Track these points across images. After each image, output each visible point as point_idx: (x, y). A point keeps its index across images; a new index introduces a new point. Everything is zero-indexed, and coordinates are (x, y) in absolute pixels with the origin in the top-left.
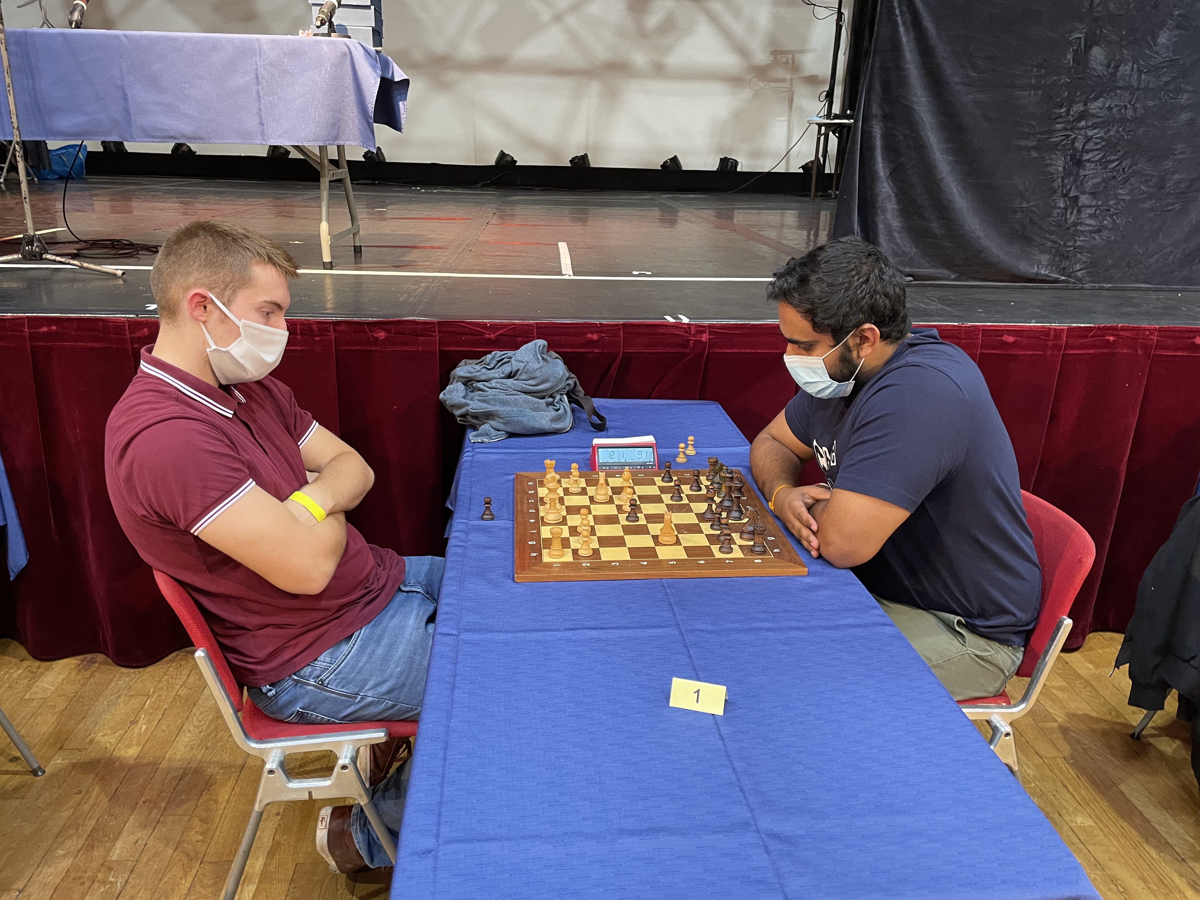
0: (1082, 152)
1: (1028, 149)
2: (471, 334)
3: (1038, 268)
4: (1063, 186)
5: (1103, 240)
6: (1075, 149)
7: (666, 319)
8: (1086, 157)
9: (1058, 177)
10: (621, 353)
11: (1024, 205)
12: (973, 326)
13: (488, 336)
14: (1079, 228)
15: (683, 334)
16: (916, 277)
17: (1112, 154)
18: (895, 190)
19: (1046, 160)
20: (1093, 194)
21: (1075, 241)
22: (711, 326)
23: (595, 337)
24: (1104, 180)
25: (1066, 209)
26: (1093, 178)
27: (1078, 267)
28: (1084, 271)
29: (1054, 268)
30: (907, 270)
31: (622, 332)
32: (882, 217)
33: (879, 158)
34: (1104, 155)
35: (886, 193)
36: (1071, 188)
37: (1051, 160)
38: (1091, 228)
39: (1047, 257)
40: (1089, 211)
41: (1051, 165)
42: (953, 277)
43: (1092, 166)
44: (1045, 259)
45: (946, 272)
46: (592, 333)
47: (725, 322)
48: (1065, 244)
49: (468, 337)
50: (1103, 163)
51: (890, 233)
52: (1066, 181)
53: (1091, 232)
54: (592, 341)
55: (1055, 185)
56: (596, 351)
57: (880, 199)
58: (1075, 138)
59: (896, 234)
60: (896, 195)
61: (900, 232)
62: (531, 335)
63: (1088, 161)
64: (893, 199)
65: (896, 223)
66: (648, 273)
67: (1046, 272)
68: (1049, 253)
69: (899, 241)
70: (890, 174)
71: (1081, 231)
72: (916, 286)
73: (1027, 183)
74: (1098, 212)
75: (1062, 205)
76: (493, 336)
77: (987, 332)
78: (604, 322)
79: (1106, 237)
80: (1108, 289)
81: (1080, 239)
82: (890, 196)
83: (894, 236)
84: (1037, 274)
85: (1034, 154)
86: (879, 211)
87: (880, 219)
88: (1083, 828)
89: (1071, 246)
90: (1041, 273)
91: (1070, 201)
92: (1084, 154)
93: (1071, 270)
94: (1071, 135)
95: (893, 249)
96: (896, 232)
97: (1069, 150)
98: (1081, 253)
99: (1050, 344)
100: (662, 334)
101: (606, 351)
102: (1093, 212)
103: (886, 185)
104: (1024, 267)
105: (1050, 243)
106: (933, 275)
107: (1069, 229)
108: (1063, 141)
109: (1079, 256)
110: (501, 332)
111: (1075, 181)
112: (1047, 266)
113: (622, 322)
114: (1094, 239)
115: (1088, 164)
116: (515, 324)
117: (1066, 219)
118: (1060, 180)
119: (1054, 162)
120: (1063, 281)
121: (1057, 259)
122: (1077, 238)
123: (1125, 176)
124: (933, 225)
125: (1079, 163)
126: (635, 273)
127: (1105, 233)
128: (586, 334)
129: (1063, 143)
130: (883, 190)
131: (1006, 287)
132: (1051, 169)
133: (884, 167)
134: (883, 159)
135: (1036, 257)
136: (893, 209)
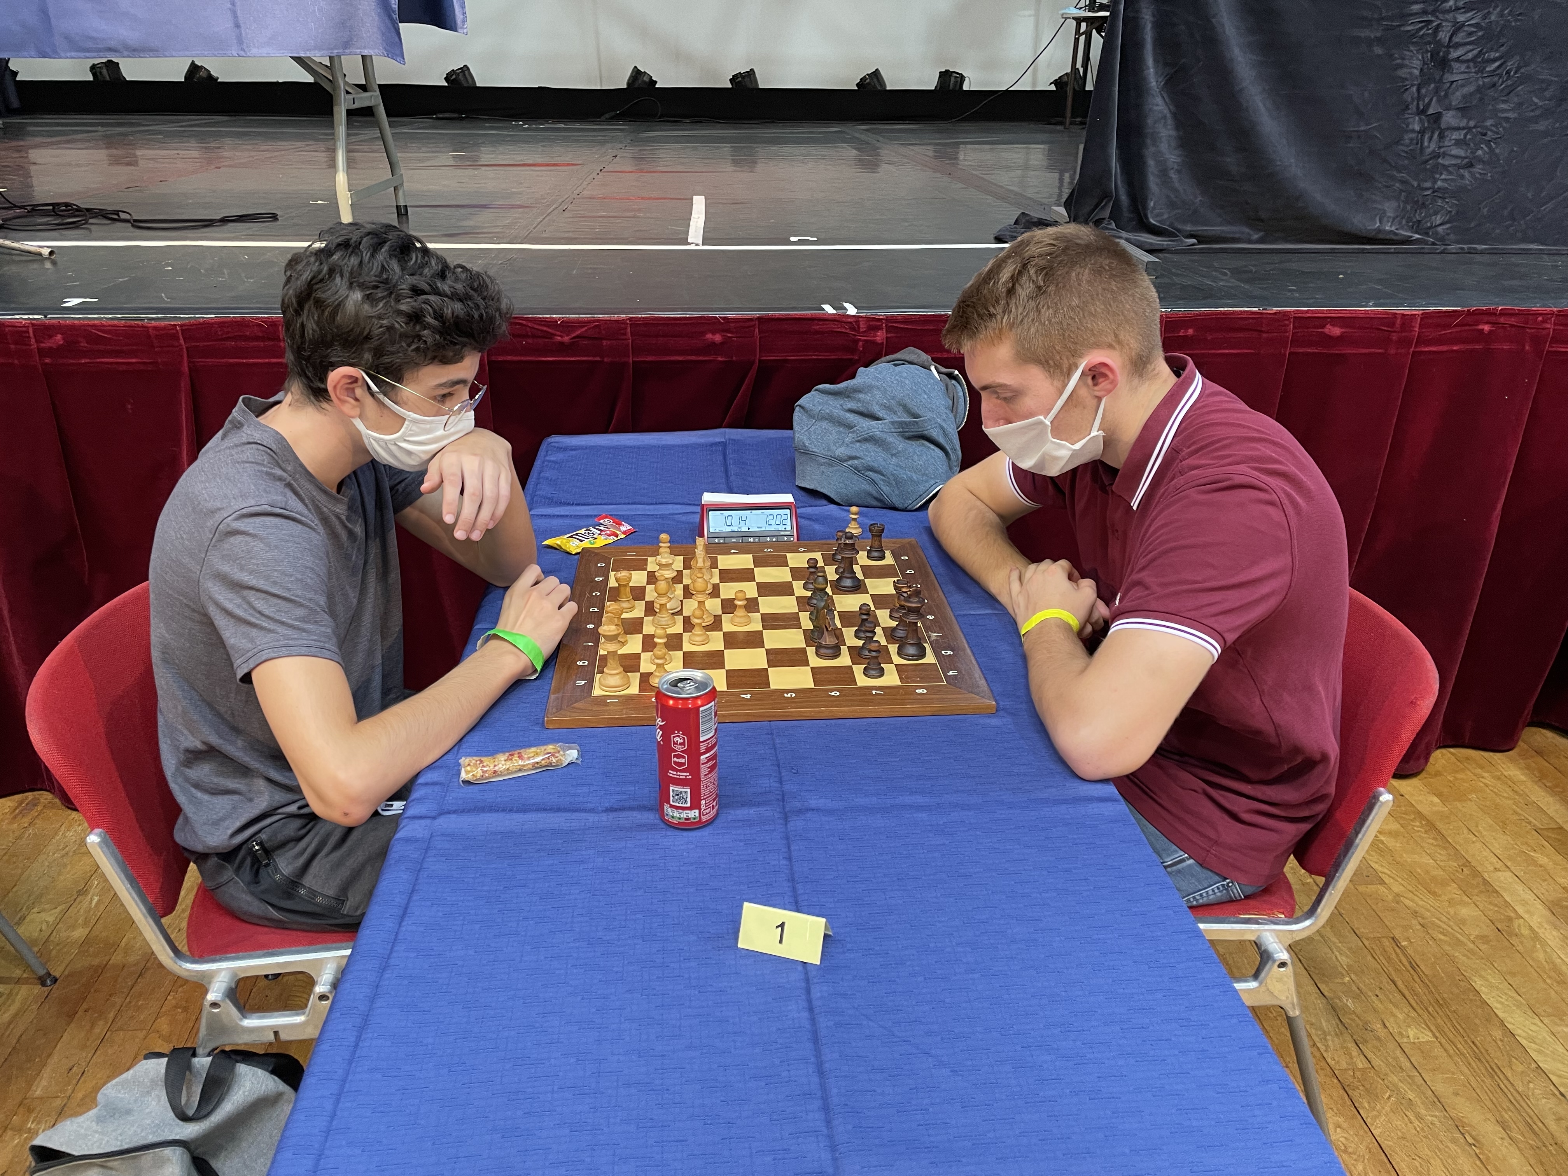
0: (1449, 46)
1: (1370, 43)
2: (534, 336)
3: (1381, 222)
4: (1420, 98)
5: (1476, 179)
6: (1439, 43)
7: (823, 310)
8: (1454, 54)
9: (1413, 85)
10: (757, 361)
11: (1362, 128)
12: (1280, 312)
13: (559, 338)
14: (1440, 161)
15: (848, 331)
16: (1201, 239)
17: (1492, 50)
18: (1172, 107)
19: (1396, 59)
20: (1463, 110)
21: (1435, 181)
22: (889, 319)
23: (718, 338)
24: (1479, 90)
25: (1422, 132)
26: (1463, 86)
27: (1438, 219)
28: (1448, 226)
29: (1404, 222)
30: (1188, 228)
31: (757, 330)
32: (1153, 149)
33: (1150, 61)
34: (1480, 51)
35: (1160, 111)
36: (1431, 100)
37: (1403, 59)
38: (1459, 161)
39: (1394, 204)
40: (1456, 135)
41: (1401, 66)
42: (1256, 237)
43: (1463, 68)
44: (1390, 208)
45: (1246, 230)
46: (713, 334)
47: (910, 312)
48: (1419, 185)
49: (530, 341)
50: (1479, 63)
51: (1164, 172)
52: (1423, 91)
53: (1459, 167)
54: (713, 344)
55: (1407, 97)
56: (720, 359)
57: (1150, 121)
58: (1439, 26)
59: (1173, 175)
60: (1174, 115)
61: (1179, 172)
62: (623, 337)
63: (1457, 59)
64: (1170, 121)
65: (1173, 158)
66: (811, 239)
67: (1393, 228)
68: (1397, 199)
69: (1177, 185)
70: (1166, 84)
71: (1443, 165)
72: (1202, 251)
73: (1366, 94)
74: (1469, 137)
75: (1417, 127)
76: (566, 339)
77: (1301, 320)
78: (731, 315)
79: (1481, 174)
80: (1482, 252)
81: (1443, 177)
82: (1165, 117)
83: (1171, 178)
84: (1379, 231)
85: (1378, 50)
86: (1149, 141)
87: (1149, 152)
88: (1418, 1046)
89: (1427, 189)
90: (1385, 230)
91: (1429, 122)
92: (1451, 50)
93: (1429, 224)
94: (1431, 22)
95: (1168, 197)
96: (1172, 171)
97: (1429, 43)
98: (1443, 198)
99: (1394, 337)
100: (817, 332)
101: (734, 358)
102: (1462, 137)
103: (1159, 100)
104: (1361, 222)
105: (1397, 185)
106: (1225, 236)
107: (1426, 162)
108: (1421, 29)
109: (1440, 202)
110: (578, 332)
111: (1437, 91)
112: (1394, 219)
113: (757, 314)
114: (1462, 177)
115: (1455, 65)
116: (598, 321)
117: (1422, 149)
118: (1414, 89)
119: (1407, 62)
120: (1417, 241)
121: (1409, 207)
122: (1437, 176)
123: (1509, 82)
124: (1228, 160)
125: (1445, 65)
126: (793, 239)
127: (1478, 168)
128: (704, 333)
129: (1421, 33)
130: (1155, 108)
131: (1333, 251)
132: (1402, 73)
133: (1156, 73)
134: (1156, 61)
135: (1379, 206)
136: (1170, 136)
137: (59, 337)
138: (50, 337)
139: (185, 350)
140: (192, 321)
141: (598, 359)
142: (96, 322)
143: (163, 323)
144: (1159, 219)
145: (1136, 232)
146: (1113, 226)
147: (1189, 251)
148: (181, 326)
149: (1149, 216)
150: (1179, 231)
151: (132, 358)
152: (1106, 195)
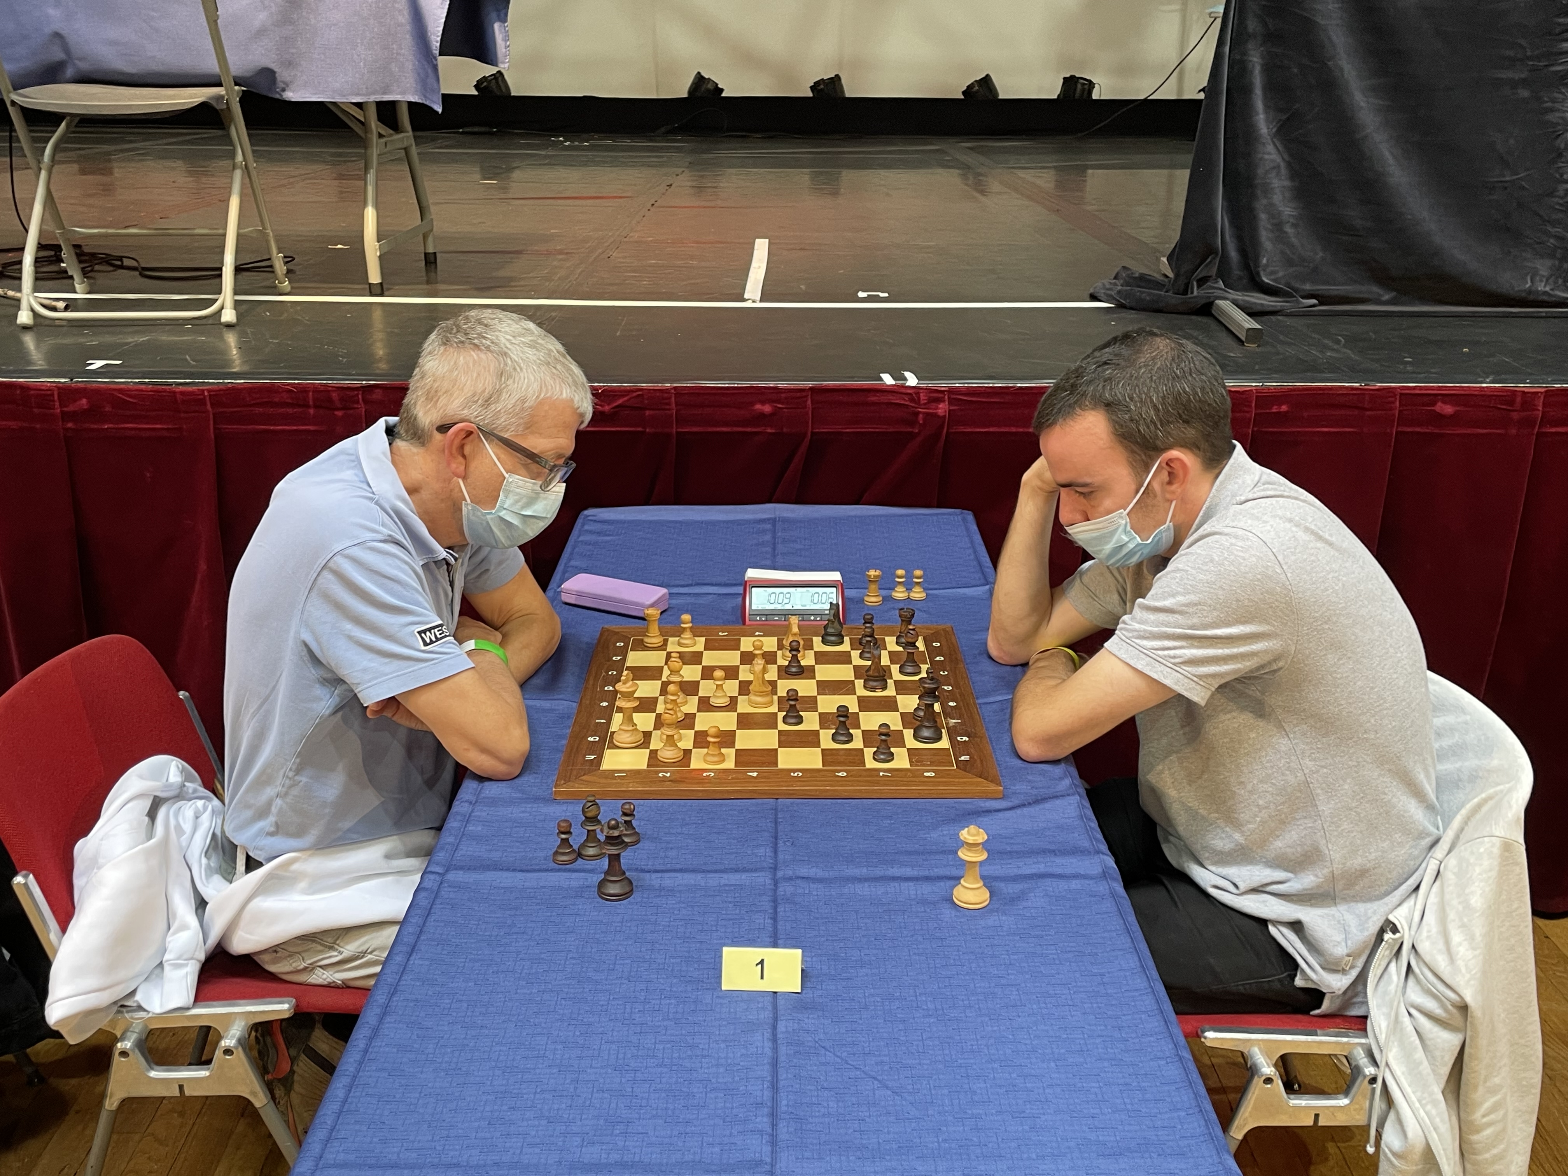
1: (1514, 84)
3: (1532, 281)
7: (881, 379)
9: (1565, 131)
10: (809, 434)
11: (1507, 179)
12: (1385, 388)
15: (906, 403)
16: (1323, 300)
18: (1286, 156)
19: (1545, 102)
22: (952, 391)
23: (767, 409)
29: (1560, 281)
30: (1308, 287)
31: (809, 402)
32: (1265, 201)
33: (1259, 104)
35: (1273, 161)
37: (1553, 101)
39: (1549, 263)
42: (1386, 297)
44: (1543, 267)
45: (1376, 289)
46: (763, 403)
47: (975, 384)
51: (1278, 226)
54: (762, 415)
55: (1560, 143)
56: (769, 430)
57: (1260, 171)
59: (1288, 229)
60: (1289, 165)
61: (1294, 226)
62: (667, 407)
64: (1284, 171)
65: (1288, 210)
66: (882, 296)
67: (1547, 289)
68: (1552, 256)
69: (1294, 240)
70: (1278, 131)
72: (1323, 313)
73: (1512, 141)
76: (608, 409)
77: (1407, 396)
78: (782, 385)
82: (1278, 167)
83: (1286, 233)
84: (1530, 292)
85: (1524, 93)
86: (1259, 192)
87: (1260, 204)
90: (1538, 291)
95: (1283, 253)
96: (1288, 225)
99: (1515, 416)
100: (871, 404)
101: (785, 430)
103: (1270, 148)
104: (1508, 281)
105: (1552, 241)
106: (1354, 295)
110: (620, 401)
112: (1548, 279)
113: (810, 384)
116: (642, 390)
119: (1557, 105)
124: (1351, 213)
126: (861, 294)
128: (753, 404)
130: (1266, 157)
131: (1473, 315)
132: (1552, 117)
133: (1267, 120)
134: (1267, 107)
135: (1529, 264)
136: (1284, 187)
137: (84, 401)
138: (75, 401)
139: (211, 416)
140: (221, 387)
141: (640, 429)
142: (122, 386)
143: (190, 389)
144: (1273, 277)
145: (1247, 291)
146: (1221, 284)
147: (1306, 314)
148: (209, 391)
149: (1262, 273)
150: (1296, 291)
151: (157, 424)
152: (1211, 251)
